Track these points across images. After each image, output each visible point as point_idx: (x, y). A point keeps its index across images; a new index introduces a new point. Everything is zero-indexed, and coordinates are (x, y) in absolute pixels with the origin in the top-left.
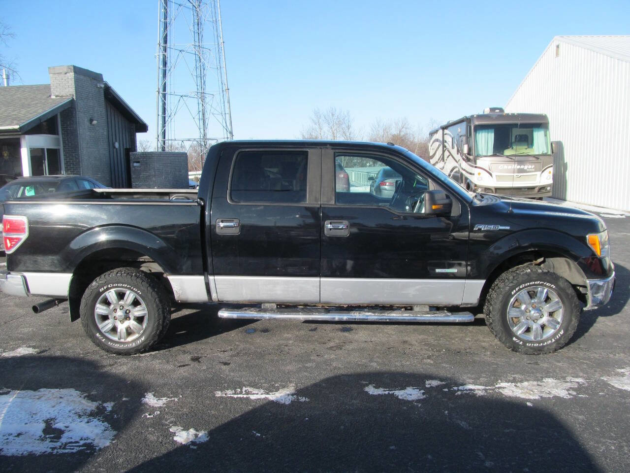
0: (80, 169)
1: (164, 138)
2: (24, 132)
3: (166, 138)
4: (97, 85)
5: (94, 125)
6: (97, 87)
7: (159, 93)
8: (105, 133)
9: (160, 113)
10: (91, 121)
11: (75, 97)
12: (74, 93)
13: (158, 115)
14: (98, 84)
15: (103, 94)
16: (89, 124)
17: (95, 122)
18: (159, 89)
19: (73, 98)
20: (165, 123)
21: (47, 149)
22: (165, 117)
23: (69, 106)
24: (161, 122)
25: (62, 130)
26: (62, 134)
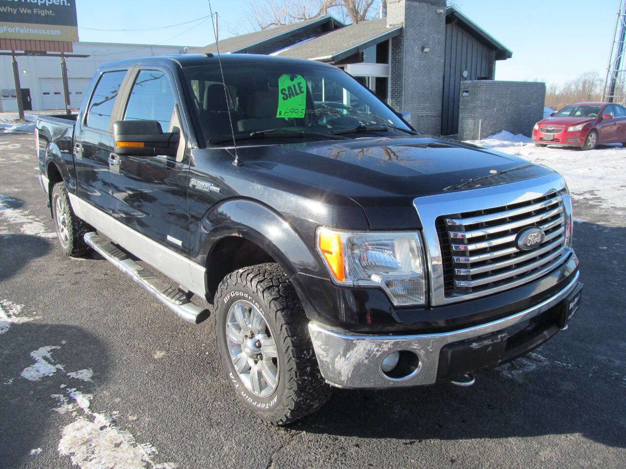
0: (402, 98)
1: (618, 69)
2: (337, 61)
3: (620, 69)
4: (436, 11)
5: (426, 53)
6: (436, 13)
7: (619, 15)
8: (442, 61)
9: (617, 39)
10: (423, 48)
11: (404, 25)
12: (404, 21)
13: (614, 42)
14: (438, 10)
15: (445, 20)
16: (421, 53)
17: (426, 50)
18: (620, 11)
19: (403, 26)
20: (621, 51)
21: (372, 77)
22: (623, 44)
23: (397, 35)
24: (616, 49)
25: (392, 59)
26: (392, 63)
